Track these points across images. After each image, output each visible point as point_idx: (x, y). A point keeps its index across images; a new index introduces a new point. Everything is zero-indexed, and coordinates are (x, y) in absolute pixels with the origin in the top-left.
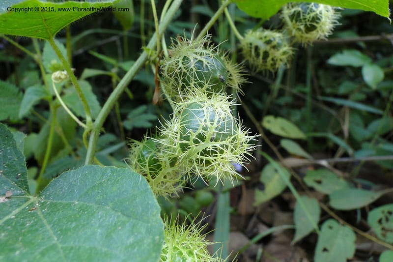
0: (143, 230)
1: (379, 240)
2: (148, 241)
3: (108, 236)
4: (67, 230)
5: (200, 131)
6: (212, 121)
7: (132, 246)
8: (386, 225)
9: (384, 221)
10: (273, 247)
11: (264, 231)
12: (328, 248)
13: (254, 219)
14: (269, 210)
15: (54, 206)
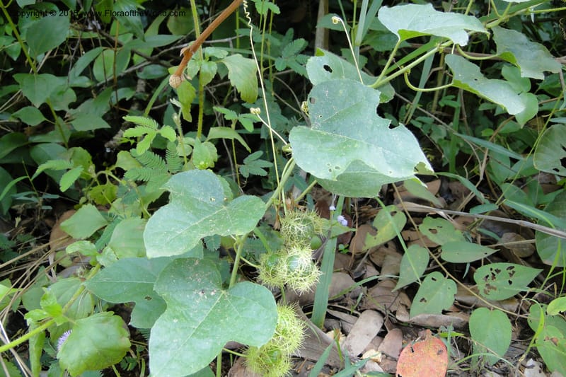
0: (270, 314)
1: (480, 296)
2: (272, 318)
3: (258, 315)
4: (242, 311)
5: (295, 272)
6: (301, 268)
7: (267, 319)
8: (491, 283)
9: (490, 278)
10: (376, 290)
11: (371, 274)
12: (426, 299)
13: (364, 260)
14: (385, 249)
15: (234, 298)
